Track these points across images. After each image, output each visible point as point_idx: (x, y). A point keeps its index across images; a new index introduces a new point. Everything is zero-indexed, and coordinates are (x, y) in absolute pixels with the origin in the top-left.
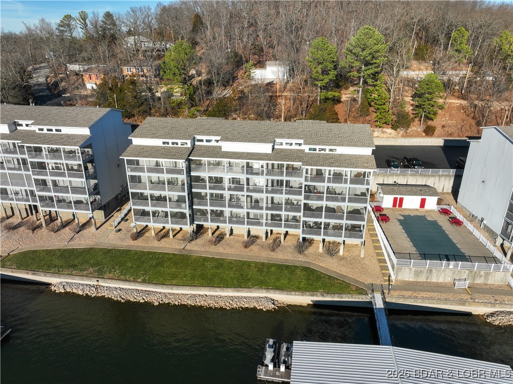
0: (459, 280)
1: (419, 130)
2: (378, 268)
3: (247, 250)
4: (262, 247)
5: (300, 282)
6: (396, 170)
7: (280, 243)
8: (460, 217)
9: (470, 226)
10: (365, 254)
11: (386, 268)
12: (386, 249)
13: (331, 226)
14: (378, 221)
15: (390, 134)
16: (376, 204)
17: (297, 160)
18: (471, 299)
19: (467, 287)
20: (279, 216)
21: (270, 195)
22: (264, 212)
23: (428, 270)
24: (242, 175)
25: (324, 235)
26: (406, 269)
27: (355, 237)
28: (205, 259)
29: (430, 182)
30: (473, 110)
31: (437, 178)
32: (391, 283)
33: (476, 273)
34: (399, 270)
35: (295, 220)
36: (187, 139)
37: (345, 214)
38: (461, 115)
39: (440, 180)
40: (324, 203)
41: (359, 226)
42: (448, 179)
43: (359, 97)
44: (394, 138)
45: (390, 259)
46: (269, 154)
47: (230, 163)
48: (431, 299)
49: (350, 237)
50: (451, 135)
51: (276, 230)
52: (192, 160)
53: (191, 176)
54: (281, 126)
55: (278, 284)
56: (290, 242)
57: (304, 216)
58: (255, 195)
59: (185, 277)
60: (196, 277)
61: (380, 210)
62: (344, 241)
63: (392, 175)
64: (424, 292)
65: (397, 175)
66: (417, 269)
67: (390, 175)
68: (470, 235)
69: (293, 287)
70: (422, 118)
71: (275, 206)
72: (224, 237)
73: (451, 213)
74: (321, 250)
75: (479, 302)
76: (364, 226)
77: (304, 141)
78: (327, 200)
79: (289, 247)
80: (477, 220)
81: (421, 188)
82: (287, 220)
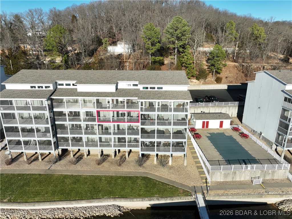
0: (255, 178)
1: (212, 80)
2: (198, 173)
3: (100, 166)
4: (112, 163)
5: (140, 190)
6: (202, 104)
7: (126, 159)
8: (246, 132)
9: (254, 138)
10: (187, 163)
11: (203, 173)
12: (202, 158)
13: (162, 144)
14: (194, 138)
15: (195, 83)
16: (191, 126)
17: (135, 96)
18: (266, 192)
19: (261, 183)
20: (124, 138)
21: (116, 124)
22: (112, 136)
23: (233, 172)
24: (94, 109)
25: (157, 151)
26: (218, 173)
27: (180, 151)
28: (65, 177)
29: (224, 110)
30: (242, 68)
31: (228, 108)
32: (208, 185)
33: (266, 171)
34: (213, 174)
35: (136, 141)
36: (49, 83)
37: (172, 135)
38: (235, 71)
39: (229, 109)
40: (156, 127)
41: (182, 143)
42: (234, 108)
43: (175, 62)
44: (198, 85)
45: (206, 166)
46: (113, 92)
47: (84, 101)
48: (238, 194)
49: (176, 151)
50: (231, 82)
51: (122, 149)
52: (53, 99)
53: (53, 112)
54: (123, 73)
55: (123, 193)
56: (133, 158)
57: (142, 138)
58: (105, 124)
59: (46, 194)
60: (56, 192)
61: (194, 131)
62: (172, 154)
63: (200, 107)
64: (232, 189)
65: (203, 107)
66: (225, 172)
67: (199, 107)
68: (255, 144)
69: (135, 195)
70: (214, 73)
71: (120, 131)
72: (82, 157)
73: (240, 130)
74: (155, 162)
75: (271, 194)
76: (185, 142)
77: (139, 82)
78: (158, 125)
79: (132, 161)
80: (257, 133)
81: (219, 115)
82: (130, 142)
